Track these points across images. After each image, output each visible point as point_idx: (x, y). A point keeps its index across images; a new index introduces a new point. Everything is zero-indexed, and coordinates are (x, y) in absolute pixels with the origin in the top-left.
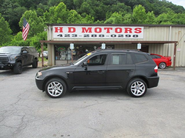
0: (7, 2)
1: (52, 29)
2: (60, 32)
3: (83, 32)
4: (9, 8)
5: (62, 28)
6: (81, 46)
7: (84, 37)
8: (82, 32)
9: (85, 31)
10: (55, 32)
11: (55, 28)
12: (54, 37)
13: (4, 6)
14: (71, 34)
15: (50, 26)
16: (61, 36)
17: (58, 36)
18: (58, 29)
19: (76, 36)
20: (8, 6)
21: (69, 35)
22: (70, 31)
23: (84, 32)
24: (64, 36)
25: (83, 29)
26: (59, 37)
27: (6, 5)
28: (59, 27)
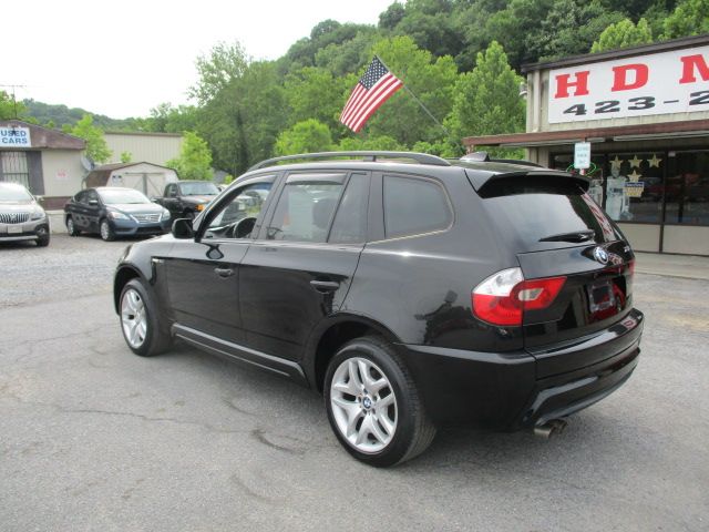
0: (559, 9)
1: (544, 87)
2: (576, 94)
3: (687, 78)
4: (564, 27)
5: (588, 73)
6: (672, 154)
7: (692, 103)
8: (682, 81)
9: (696, 73)
10: (557, 96)
11: (558, 78)
12: (551, 121)
13: (547, 26)
14: (623, 97)
15: (537, 75)
16: (581, 110)
17: (568, 111)
18: (570, 81)
19: (649, 103)
20: (562, 21)
21: (617, 103)
22: (619, 85)
23: (694, 80)
24: (590, 108)
25: (688, 62)
26: (572, 117)
27: (555, 20)
28: (572, 73)
